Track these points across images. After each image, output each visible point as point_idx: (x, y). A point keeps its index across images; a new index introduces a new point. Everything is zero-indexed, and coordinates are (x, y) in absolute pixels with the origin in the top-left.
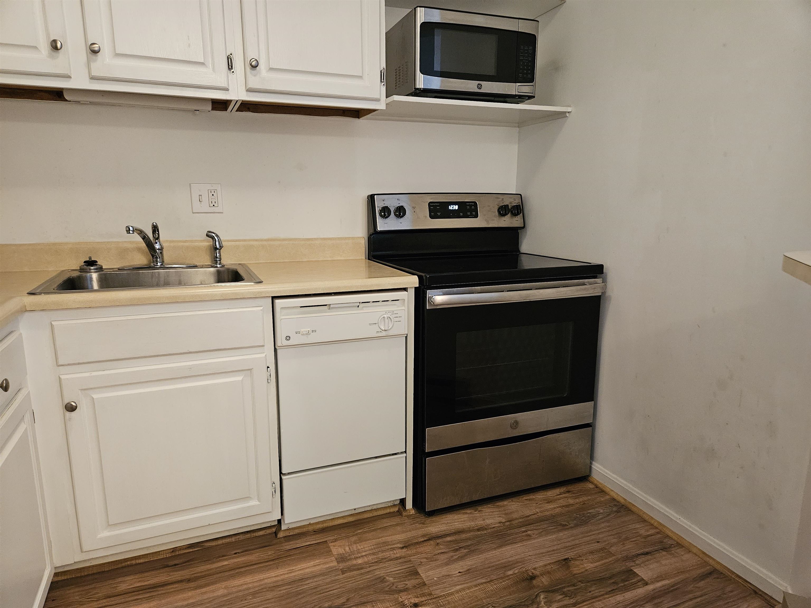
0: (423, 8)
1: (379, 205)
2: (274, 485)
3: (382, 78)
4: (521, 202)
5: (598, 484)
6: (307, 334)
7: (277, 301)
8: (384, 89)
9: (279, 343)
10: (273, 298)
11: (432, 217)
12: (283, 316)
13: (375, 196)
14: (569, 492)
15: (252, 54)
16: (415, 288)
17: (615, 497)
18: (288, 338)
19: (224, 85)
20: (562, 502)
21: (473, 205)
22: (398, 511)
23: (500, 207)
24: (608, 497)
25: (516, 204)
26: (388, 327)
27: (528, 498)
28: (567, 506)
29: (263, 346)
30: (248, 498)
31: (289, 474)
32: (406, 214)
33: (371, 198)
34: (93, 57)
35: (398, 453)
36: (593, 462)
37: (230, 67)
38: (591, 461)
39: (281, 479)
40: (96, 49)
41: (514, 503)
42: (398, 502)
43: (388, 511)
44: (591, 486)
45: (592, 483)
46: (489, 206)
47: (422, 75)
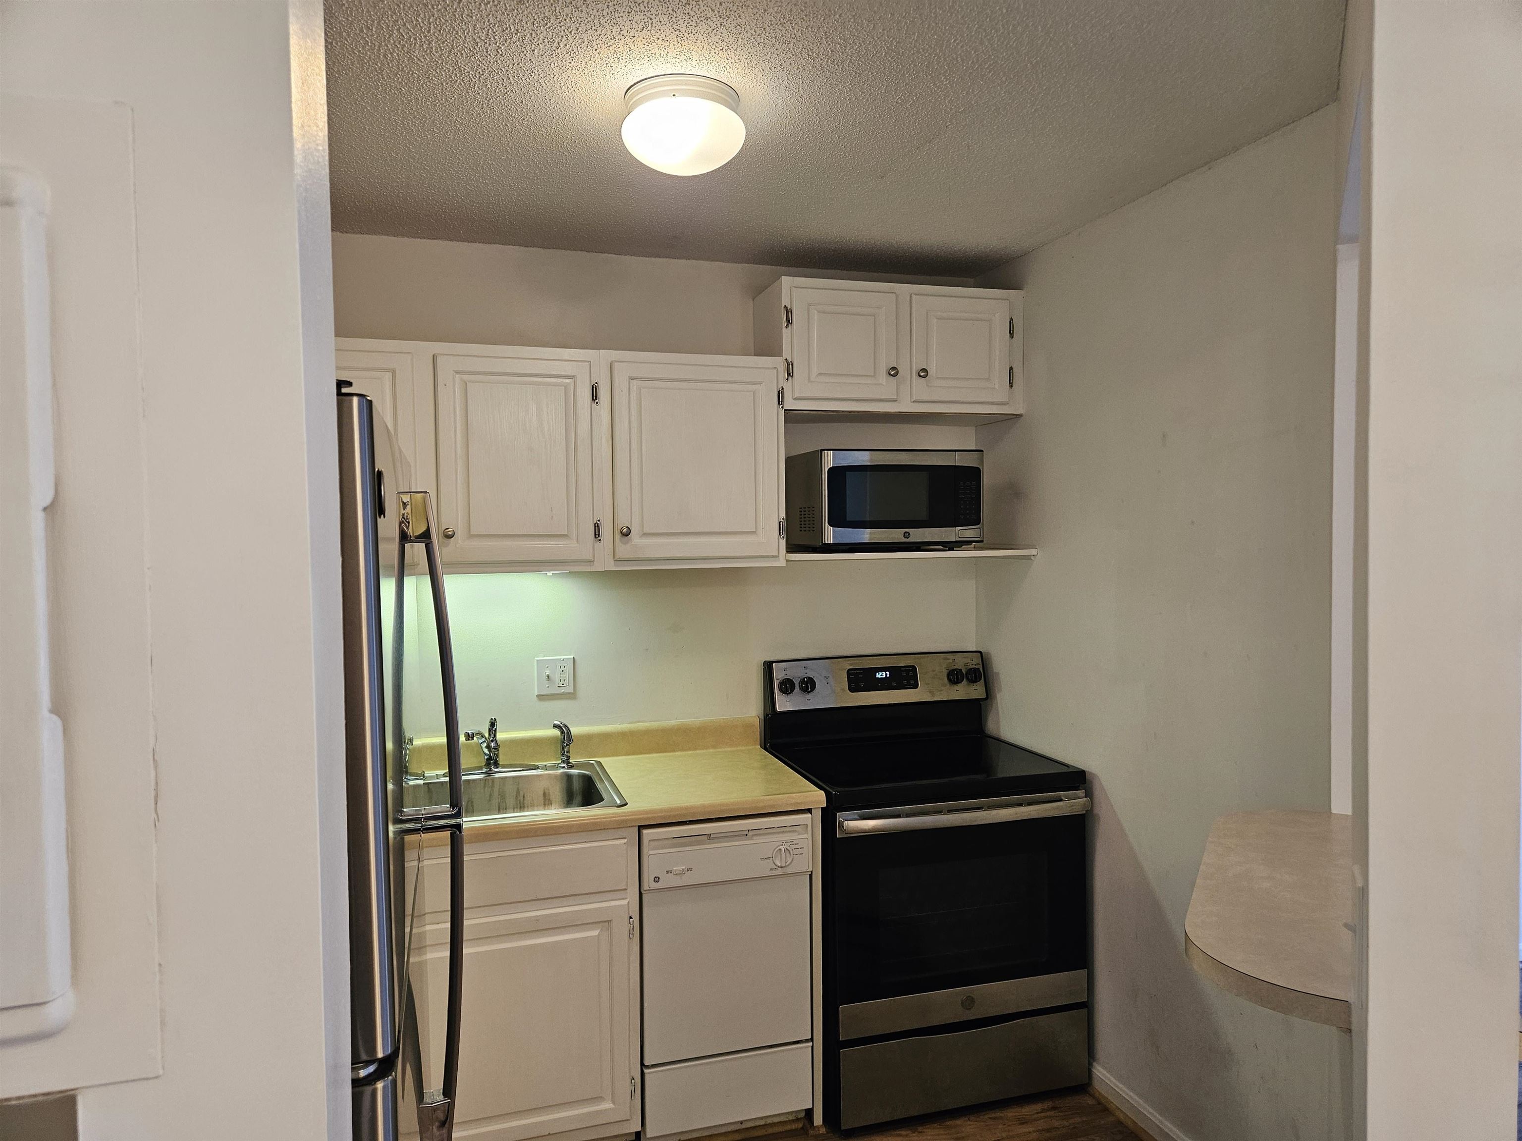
0: (832, 452)
1: (778, 675)
2: (633, 1081)
3: (781, 531)
4: (981, 663)
5: (1100, 1097)
6: (680, 874)
7: (645, 832)
8: (783, 543)
9: (645, 887)
10: (641, 828)
11: (852, 690)
12: (652, 850)
13: (774, 664)
14: (1054, 1108)
15: (623, 521)
16: (822, 808)
17: (1122, 1117)
18: (657, 879)
19: (589, 557)
20: (1042, 1124)
21: (911, 671)
22: (802, 1128)
23: (950, 671)
24: (1111, 1119)
25: (974, 666)
26: (786, 863)
27: (993, 1115)
28: (1048, 1130)
29: (626, 889)
30: (598, 1099)
31: (653, 1066)
32: (815, 687)
33: (768, 667)
34: (446, 541)
35: (801, 1041)
36: (1095, 1064)
37: (597, 534)
38: (1092, 1061)
39: (643, 1074)
40: (450, 533)
41: (972, 1123)
42: (803, 1115)
43: (788, 1127)
44: (1091, 1101)
45: (1092, 1096)
46: (934, 671)
47: (832, 528)
